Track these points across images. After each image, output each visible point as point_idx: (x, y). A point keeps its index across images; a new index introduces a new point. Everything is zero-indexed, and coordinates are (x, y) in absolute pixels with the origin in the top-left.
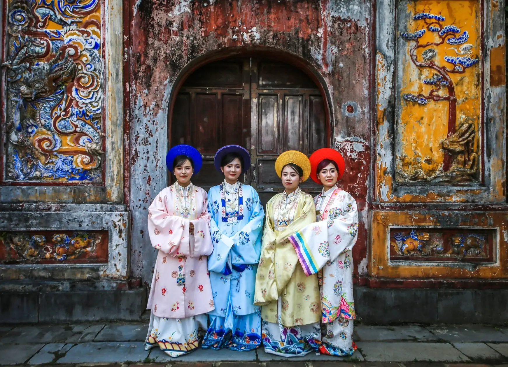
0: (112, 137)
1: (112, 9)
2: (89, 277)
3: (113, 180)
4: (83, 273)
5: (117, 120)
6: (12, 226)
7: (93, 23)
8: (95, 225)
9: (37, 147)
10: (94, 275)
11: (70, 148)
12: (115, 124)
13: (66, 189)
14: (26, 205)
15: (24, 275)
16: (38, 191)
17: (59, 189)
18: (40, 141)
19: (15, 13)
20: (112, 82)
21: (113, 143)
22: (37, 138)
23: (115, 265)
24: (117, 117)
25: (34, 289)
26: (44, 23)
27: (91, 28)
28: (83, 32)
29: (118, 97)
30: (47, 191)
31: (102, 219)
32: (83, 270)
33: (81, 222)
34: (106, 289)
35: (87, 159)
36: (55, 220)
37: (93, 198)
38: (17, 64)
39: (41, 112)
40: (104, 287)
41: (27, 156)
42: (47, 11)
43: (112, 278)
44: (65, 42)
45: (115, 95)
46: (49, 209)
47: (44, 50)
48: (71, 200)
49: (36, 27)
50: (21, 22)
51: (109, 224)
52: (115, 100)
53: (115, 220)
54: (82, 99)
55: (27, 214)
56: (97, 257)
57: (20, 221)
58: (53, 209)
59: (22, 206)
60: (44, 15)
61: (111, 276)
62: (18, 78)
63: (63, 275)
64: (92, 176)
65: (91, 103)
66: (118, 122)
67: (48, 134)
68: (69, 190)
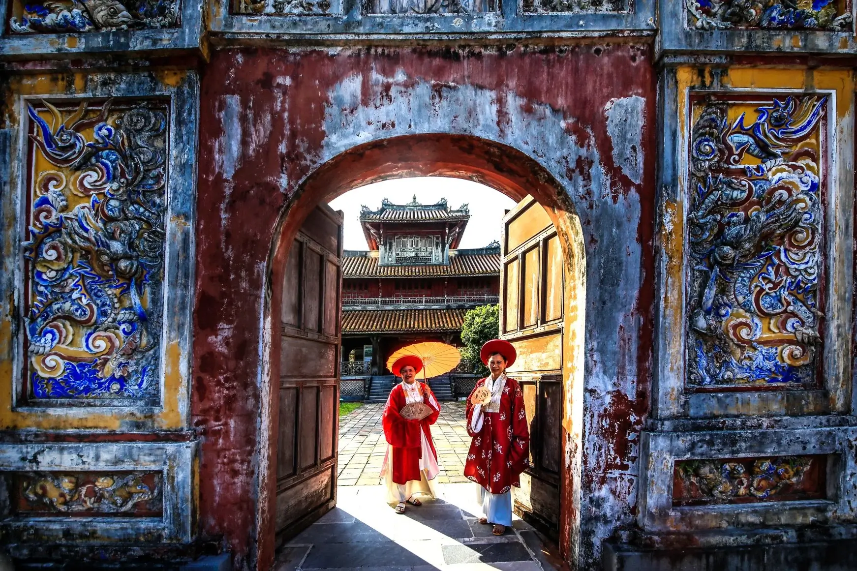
0: (838, 318)
1: (842, 132)
2: (813, 521)
3: (837, 380)
4: (805, 515)
5: (845, 292)
6: (713, 452)
7: (807, 154)
8: (825, 447)
9: (732, 336)
10: (820, 517)
11: (773, 335)
12: (842, 298)
13: (776, 396)
14: (729, 422)
15: (727, 521)
16: (740, 400)
17: (767, 397)
18: (735, 327)
19: (700, 142)
20: (840, 238)
21: (839, 327)
22: (732, 323)
23: (849, 502)
24: (846, 288)
25: (749, 542)
26: (740, 155)
27: (803, 162)
28: (795, 168)
29: (848, 259)
30: (752, 399)
31: (834, 438)
32: (806, 511)
33: (806, 443)
34: (844, 537)
35: (798, 351)
36: (772, 442)
37: (812, 407)
38: (703, 217)
39: (737, 285)
40: (841, 534)
41: (715, 350)
42: (745, 138)
43: (844, 521)
44: (773, 182)
45: (843, 256)
46: (760, 426)
47: (745, 195)
48: (783, 411)
49: (728, 162)
50: (708, 155)
51: (844, 444)
52: (843, 264)
53: (851, 439)
54: (794, 263)
55: (735, 435)
56: (804, 491)
57: (725, 444)
58: (765, 425)
59: (724, 422)
60: (740, 144)
61: (843, 518)
62: (705, 237)
63: (779, 519)
64: (800, 375)
65: (805, 270)
66: (847, 295)
67: (745, 317)
68: (780, 397)
